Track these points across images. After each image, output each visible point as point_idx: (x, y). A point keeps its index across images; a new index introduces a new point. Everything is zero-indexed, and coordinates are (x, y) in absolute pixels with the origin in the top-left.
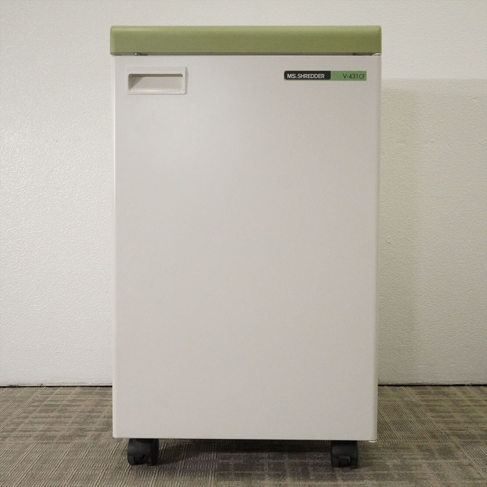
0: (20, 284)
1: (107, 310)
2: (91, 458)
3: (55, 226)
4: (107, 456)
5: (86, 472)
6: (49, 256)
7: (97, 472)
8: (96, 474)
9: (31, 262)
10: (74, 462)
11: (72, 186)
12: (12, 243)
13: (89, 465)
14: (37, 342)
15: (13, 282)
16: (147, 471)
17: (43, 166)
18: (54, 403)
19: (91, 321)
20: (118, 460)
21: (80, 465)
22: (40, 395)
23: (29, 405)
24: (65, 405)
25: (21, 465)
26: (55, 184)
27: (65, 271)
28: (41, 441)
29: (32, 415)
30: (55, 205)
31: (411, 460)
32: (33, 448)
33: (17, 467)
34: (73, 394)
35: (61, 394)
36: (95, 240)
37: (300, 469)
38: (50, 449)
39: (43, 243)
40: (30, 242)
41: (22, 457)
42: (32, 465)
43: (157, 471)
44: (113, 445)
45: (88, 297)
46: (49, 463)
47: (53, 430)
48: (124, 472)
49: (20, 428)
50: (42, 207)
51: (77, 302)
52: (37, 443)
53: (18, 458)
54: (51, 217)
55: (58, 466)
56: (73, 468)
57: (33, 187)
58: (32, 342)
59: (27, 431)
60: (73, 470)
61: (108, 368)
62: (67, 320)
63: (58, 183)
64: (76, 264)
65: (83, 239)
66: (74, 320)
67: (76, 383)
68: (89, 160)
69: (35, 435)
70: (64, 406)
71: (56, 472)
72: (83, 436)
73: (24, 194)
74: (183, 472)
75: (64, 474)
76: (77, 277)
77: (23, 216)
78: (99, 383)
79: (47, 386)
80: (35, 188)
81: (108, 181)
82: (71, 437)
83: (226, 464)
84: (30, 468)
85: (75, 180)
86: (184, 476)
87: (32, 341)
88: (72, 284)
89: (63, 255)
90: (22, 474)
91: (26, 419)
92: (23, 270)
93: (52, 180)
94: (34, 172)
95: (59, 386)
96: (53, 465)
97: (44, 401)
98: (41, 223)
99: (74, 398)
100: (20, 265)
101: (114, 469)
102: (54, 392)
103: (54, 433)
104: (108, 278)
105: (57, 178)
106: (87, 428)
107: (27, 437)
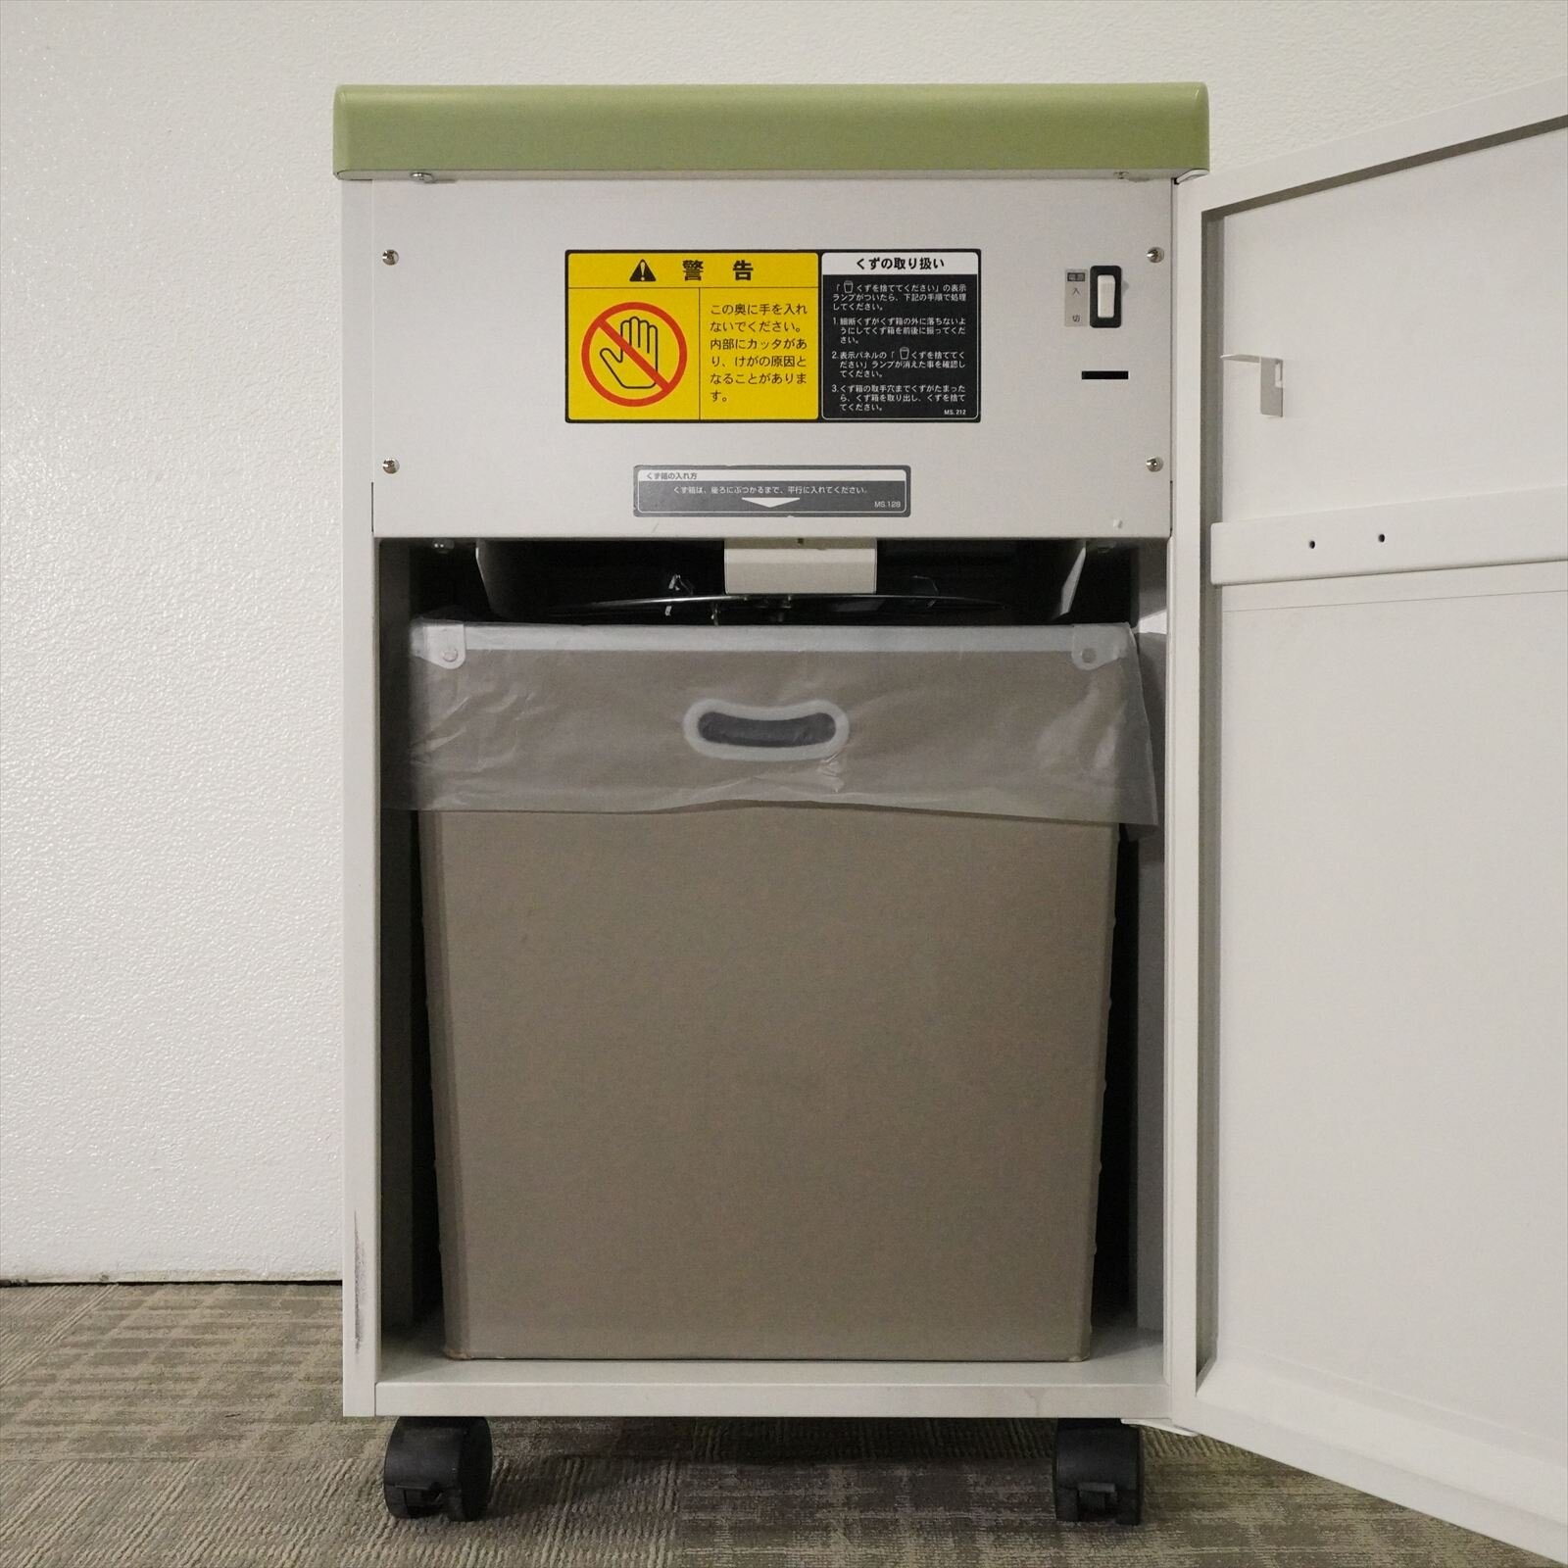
0: (36, 946)
1: (320, 1031)
2: (256, 1506)
3: (152, 753)
4: (309, 1500)
5: (238, 1551)
6: (130, 853)
7: (275, 1550)
8: (272, 1556)
9: (73, 871)
10: (199, 1518)
11: (208, 622)
12: (9, 809)
13: (249, 1530)
14: (92, 1137)
15: (13, 938)
16: (441, 1545)
17: (112, 560)
18: (143, 1335)
19: (270, 1066)
20: (344, 1511)
21: (219, 1530)
22: (98, 1310)
23: (59, 1341)
24: (179, 1340)
25: (21, 1528)
26: (152, 618)
27: (184, 901)
28: (91, 1455)
29: (67, 1373)
30: (151, 687)
31: (1319, 1510)
32: (66, 1477)
33: (7, 1534)
34: (208, 1307)
35: (167, 1308)
36: (282, 799)
37: (951, 1540)
38: (121, 1478)
39: (112, 810)
40: (70, 807)
41: (26, 1504)
42: (59, 1528)
43: (474, 1547)
44: (332, 1464)
45: (258, 988)
46: (114, 1523)
47: (133, 1421)
48: (363, 1551)
49: (25, 1413)
50: (108, 691)
51: (223, 1003)
52: (81, 1461)
53: (14, 1508)
54: (140, 727)
55: (146, 1531)
56: (194, 1537)
57: (80, 628)
58: (72, 1135)
59: (48, 1423)
60: (194, 1545)
61: (325, 1223)
62: (189, 1063)
63: (162, 613)
64: (221, 878)
65: (242, 797)
66: (213, 1064)
67: (220, 1272)
68: (265, 539)
69: (76, 1436)
70: (174, 1344)
71: (138, 1551)
72: (233, 1437)
73: (50, 651)
74: (560, 1550)
75: (165, 1556)
76: (224, 923)
77: (46, 720)
78: (293, 1270)
79: (120, 1283)
80: (86, 631)
81: (325, 608)
82: (192, 1441)
83: (703, 1525)
84: (50, 1538)
85: (218, 605)
86: (564, 1563)
87: (74, 1133)
88: (208, 946)
89: (176, 850)
90: (23, 1558)
91: (45, 1386)
92: (44, 898)
93: (141, 604)
94: (82, 577)
95: (163, 1280)
96: (130, 1530)
97: (110, 1330)
98: (105, 743)
99: (209, 1320)
100: (37, 882)
101: (332, 1540)
102: (146, 1301)
103: (138, 1428)
104: (326, 925)
105: (160, 598)
106: (249, 1411)
107: (49, 1441)
